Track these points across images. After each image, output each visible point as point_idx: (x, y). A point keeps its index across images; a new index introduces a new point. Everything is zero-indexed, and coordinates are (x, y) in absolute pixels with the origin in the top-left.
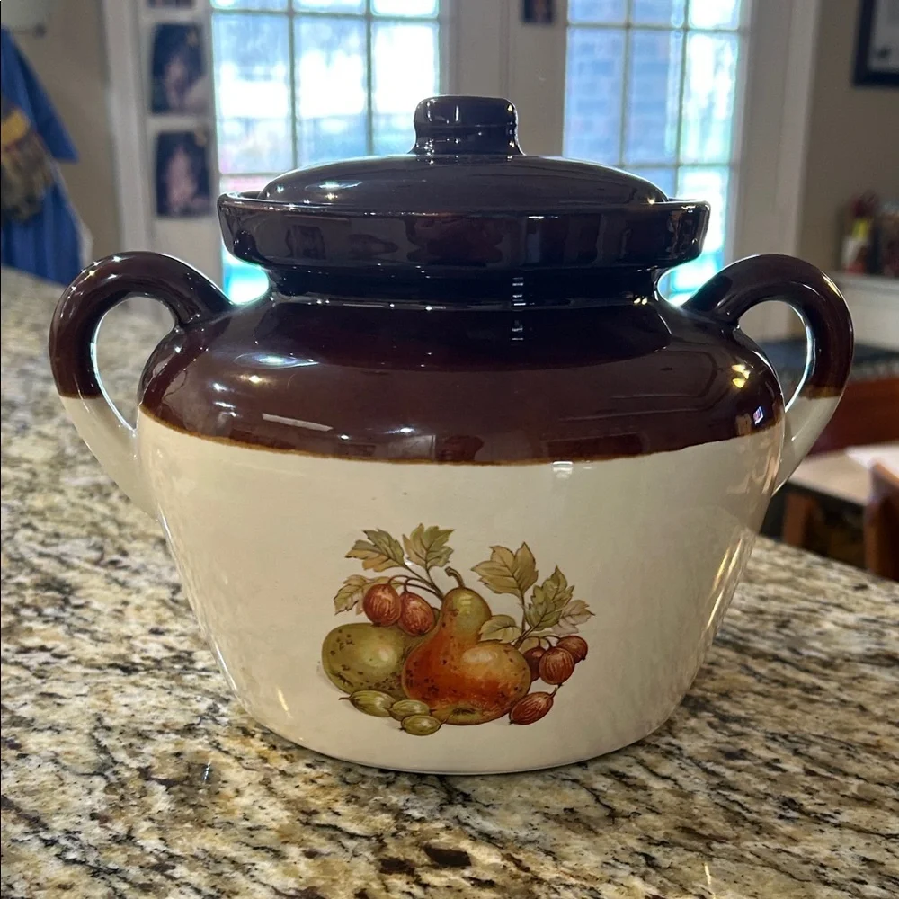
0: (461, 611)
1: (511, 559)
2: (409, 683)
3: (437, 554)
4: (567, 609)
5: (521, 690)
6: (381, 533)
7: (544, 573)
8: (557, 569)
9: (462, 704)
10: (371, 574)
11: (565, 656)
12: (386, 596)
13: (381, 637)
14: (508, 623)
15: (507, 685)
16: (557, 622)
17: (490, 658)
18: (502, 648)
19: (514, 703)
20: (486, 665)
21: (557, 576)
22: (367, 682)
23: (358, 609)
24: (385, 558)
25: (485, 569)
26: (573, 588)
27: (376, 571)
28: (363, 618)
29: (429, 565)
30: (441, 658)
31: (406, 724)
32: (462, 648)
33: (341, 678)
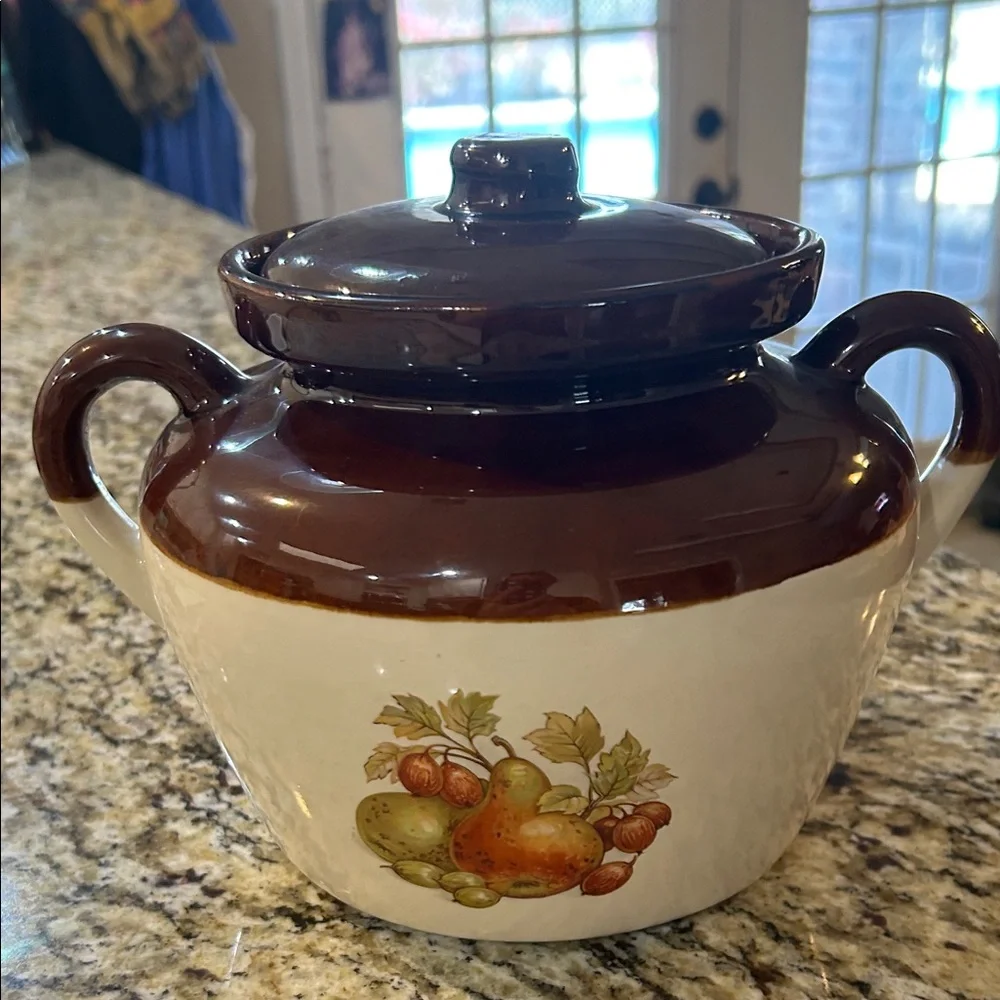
0: (513, 783)
1: (572, 725)
2: (458, 856)
3: (480, 722)
4: (642, 775)
5: (593, 861)
6: (411, 699)
7: (611, 738)
8: (627, 733)
9: (523, 877)
10: (404, 742)
11: (643, 823)
12: (423, 765)
13: (423, 808)
14: (572, 793)
15: (576, 856)
16: (631, 789)
17: (553, 830)
18: (567, 820)
19: (584, 875)
20: (549, 837)
21: (627, 741)
22: (410, 852)
23: (392, 776)
24: (419, 725)
25: (540, 738)
26: (648, 752)
27: (410, 739)
28: (399, 788)
29: (471, 734)
30: (495, 831)
31: (458, 895)
32: (518, 820)
33: (381, 846)
